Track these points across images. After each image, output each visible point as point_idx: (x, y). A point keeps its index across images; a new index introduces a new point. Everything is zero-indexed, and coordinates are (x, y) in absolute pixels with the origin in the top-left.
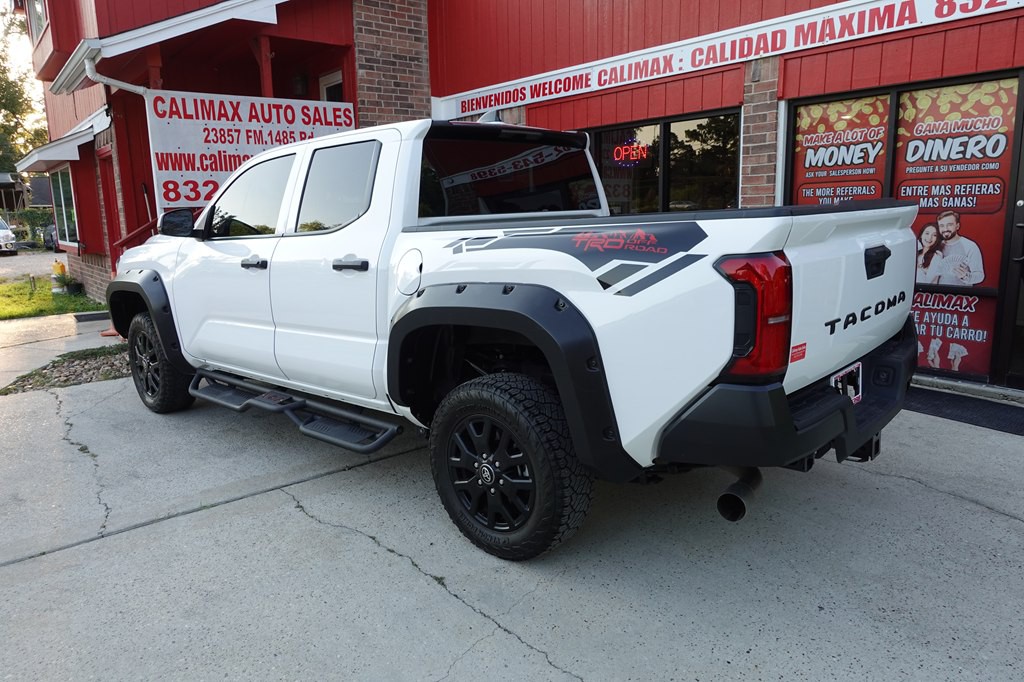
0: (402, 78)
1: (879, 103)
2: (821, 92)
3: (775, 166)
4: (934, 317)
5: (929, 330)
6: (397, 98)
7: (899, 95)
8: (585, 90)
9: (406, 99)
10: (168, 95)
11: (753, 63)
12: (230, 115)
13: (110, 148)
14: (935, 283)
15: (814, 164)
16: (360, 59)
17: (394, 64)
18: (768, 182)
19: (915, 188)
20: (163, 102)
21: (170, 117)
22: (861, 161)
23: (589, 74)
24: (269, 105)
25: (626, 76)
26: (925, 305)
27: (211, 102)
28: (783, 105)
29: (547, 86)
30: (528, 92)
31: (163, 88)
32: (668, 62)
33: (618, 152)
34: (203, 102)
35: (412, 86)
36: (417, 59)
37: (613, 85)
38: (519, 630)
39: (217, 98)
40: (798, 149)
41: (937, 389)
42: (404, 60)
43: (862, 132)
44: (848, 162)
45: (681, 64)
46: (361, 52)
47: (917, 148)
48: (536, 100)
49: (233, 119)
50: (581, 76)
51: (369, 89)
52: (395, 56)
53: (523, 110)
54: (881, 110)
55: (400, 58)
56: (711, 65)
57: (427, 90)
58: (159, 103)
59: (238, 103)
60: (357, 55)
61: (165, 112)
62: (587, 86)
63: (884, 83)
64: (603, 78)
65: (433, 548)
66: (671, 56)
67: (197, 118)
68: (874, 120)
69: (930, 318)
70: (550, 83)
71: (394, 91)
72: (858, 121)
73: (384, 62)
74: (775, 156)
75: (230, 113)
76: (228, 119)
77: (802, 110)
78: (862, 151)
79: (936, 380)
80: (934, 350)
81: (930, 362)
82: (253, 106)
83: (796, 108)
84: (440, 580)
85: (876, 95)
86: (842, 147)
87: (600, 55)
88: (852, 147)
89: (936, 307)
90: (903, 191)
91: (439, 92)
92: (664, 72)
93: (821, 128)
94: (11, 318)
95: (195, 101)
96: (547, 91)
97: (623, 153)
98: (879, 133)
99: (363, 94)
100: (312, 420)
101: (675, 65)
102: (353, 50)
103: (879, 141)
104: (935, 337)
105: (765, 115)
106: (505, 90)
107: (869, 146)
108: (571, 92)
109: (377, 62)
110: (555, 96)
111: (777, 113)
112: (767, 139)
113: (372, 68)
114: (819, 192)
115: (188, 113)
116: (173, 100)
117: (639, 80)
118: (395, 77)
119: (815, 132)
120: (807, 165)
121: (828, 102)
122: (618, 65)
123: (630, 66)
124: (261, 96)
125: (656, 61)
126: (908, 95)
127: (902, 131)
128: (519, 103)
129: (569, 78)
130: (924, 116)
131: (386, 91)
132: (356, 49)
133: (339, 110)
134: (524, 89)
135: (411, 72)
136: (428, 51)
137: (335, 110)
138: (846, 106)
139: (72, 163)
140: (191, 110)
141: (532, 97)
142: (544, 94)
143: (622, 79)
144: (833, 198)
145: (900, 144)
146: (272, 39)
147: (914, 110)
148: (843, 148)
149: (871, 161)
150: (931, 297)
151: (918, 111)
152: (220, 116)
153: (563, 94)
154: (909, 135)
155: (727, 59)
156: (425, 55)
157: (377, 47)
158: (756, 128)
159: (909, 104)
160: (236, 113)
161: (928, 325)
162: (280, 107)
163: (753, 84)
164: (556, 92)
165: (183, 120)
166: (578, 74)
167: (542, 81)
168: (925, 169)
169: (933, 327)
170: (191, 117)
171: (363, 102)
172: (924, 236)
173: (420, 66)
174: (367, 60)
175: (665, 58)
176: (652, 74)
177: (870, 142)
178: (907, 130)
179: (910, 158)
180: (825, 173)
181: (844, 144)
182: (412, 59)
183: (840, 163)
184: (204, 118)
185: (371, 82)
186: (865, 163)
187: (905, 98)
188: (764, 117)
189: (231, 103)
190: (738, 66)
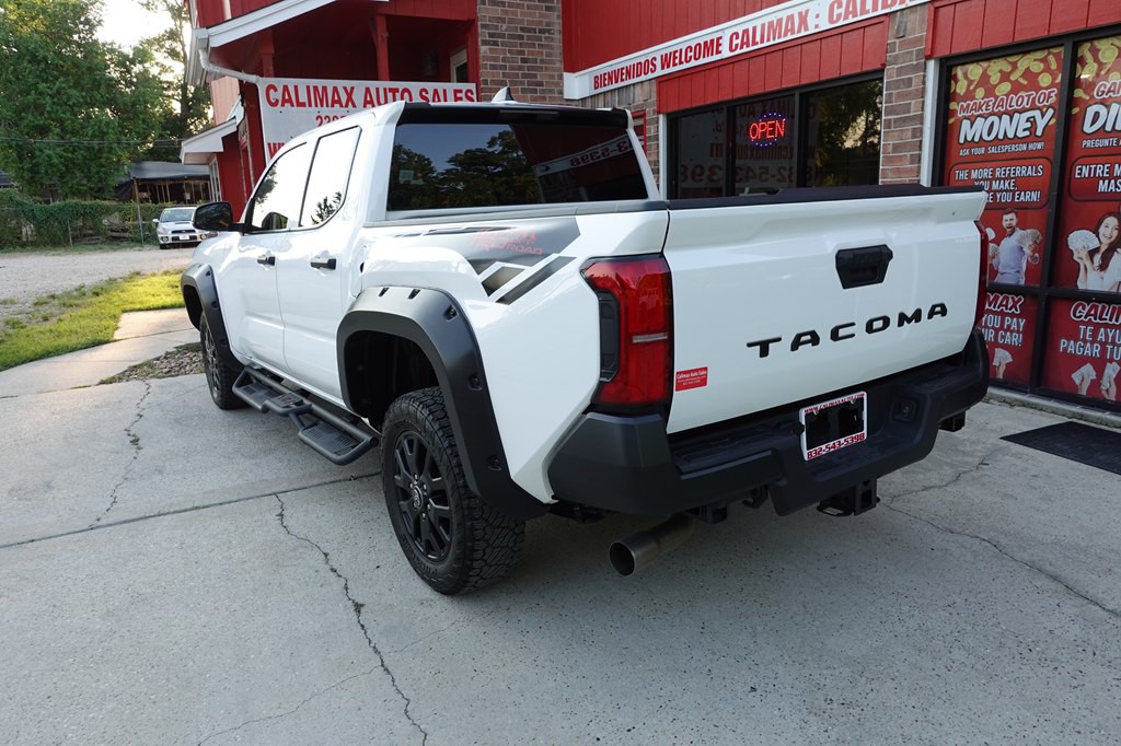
0: (530, 53)
1: (1052, 59)
2: (977, 47)
3: (921, 142)
4: (1110, 335)
5: (1103, 351)
6: (524, 76)
7: (1076, 46)
8: (716, 57)
9: (535, 76)
10: (280, 82)
11: (898, 14)
12: (344, 101)
13: (245, 139)
14: (1114, 290)
15: (969, 139)
16: (483, 34)
17: (521, 37)
18: (912, 162)
19: (1093, 166)
20: (276, 90)
21: (283, 105)
22: (1027, 133)
23: (721, 38)
24: (385, 89)
25: (758, 39)
26: (1101, 318)
27: (325, 88)
28: (932, 65)
29: (677, 55)
30: (658, 63)
31: (276, 76)
32: (803, 19)
33: (755, 130)
34: (316, 88)
35: (542, 61)
36: (549, 31)
37: (745, 50)
38: (397, 673)
39: (330, 84)
40: (951, 121)
41: (1106, 428)
42: (534, 33)
43: (1029, 96)
44: (1011, 135)
45: (817, 21)
46: (484, 26)
47: (1097, 116)
48: (667, 71)
49: (347, 106)
50: (712, 41)
51: (493, 67)
52: (522, 29)
53: (654, 82)
54: (1054, 66)
55: (529, 30)
56: (851, 20)
57: (560, 65)
58: (272, 91)
59: (352, 89)
60: (480, 30)
61: (277, 101)
62: (718, 52)
63: (1055, 31)
64: (735, 42)
65: (377, 571)
66: (807, 11)
67: (310, 105)
68: (1045, 80)
69: (1107, 336)
70: (681, 50)
71: (520, 68)
72: (1025, 82)
73: (511, 36)
74: (921, 130)
75: (344, 98)
76: (341, 106)
77: (959, 72)
78: (1028, 120)
79: (1108, 416)
80: (1109, 377)
81: (1104, 393)
82: (368, 90)
83: (950, 69)
84: (358, 607)
85: (1048, 48)
86: (1004, 116)
87: (732, 15)
88: (1016, 115)
89: (1114, 321)
90: (1078, 171)
91: (573, 66)
92: (799, 31)
93: (980, 93)
94: (164, 308)
95: (308, 88)
96: (677, 61)
97: (760, 131)
98: (1050, 97)
99: (486, 73)
100: (315, 424)
101: (811, 21)
102: (477, 25)
103: (1048, 107)
104: (1111, 361)
105: (910, 79)
106: (635, 62)
107: (1037, 113)
108: (702, 61)
109: (503, 36)
110: (685, 66)
111: (924, 76)
112: (912, 110)
113: (496, 44)
114: (974, 175)
115: (301, 101)
116: (286, 88)
117: (772, 42)
118: (522, 53)
119: (973, 98)
120: (962, 141)
121: (989, 59)
122: (750, 26)
123: (763, 25)
124: (377, 79)
125: (790, 18)
126: (1089, 45)
127: (1079, 93)
128: (650, 76)
129: (699, 44)
130: (1108, 73)
131: (512, 68)
132: (479, 23)
133: (460, 91)
134: (655, 59)
135: (541, 46)
136: (560, 21)
137: (456, 92)
138: (1010, 62)
139: (218, 154)
140: (303, 98)
141: (663, 68)
142: (675, 65)
143: (754, 43)
144: (991, 180)
145: (1076, 110)
146: (388, 17)
147: (1096, 65)
148: (1006, 118)
149: (1039, 133)
150: (1109, 309)
151: (1101, 65)
152: (334, 102)
153: (693, 63)
154: (1088, 98)
155: (868, 12)
156: (557, 25)
157: (502, 20)
158: (900, 96)
159: (1089, 57)
160: (350, 99)
161: (1103, 344)
162: (397, 90)
163: (897, 41)
164: (687, 62)
165: (295, 108)
166: (708, 39)
167: (672, 49)
168: (1106, 142)
169: (1109, 347)
170: (303, 105)
171: (486, 82)
172: (1102, 230)
173: (552, 39)
174: (491, 35)
175: (800, 14)
176: (786, 35)
177: (1039, 108)
178: (1085, 92)
179: (1088, 129)
180: (982, 151)
181: (1006, 113)
182: (541, 31)
183: (1001, 137)
184: (316, 106)
185: (495, 59)
186: (1032, 136)
187: (1085, 50)
188: (909, 82)
189: (345, 88)
190: (881, 19)
